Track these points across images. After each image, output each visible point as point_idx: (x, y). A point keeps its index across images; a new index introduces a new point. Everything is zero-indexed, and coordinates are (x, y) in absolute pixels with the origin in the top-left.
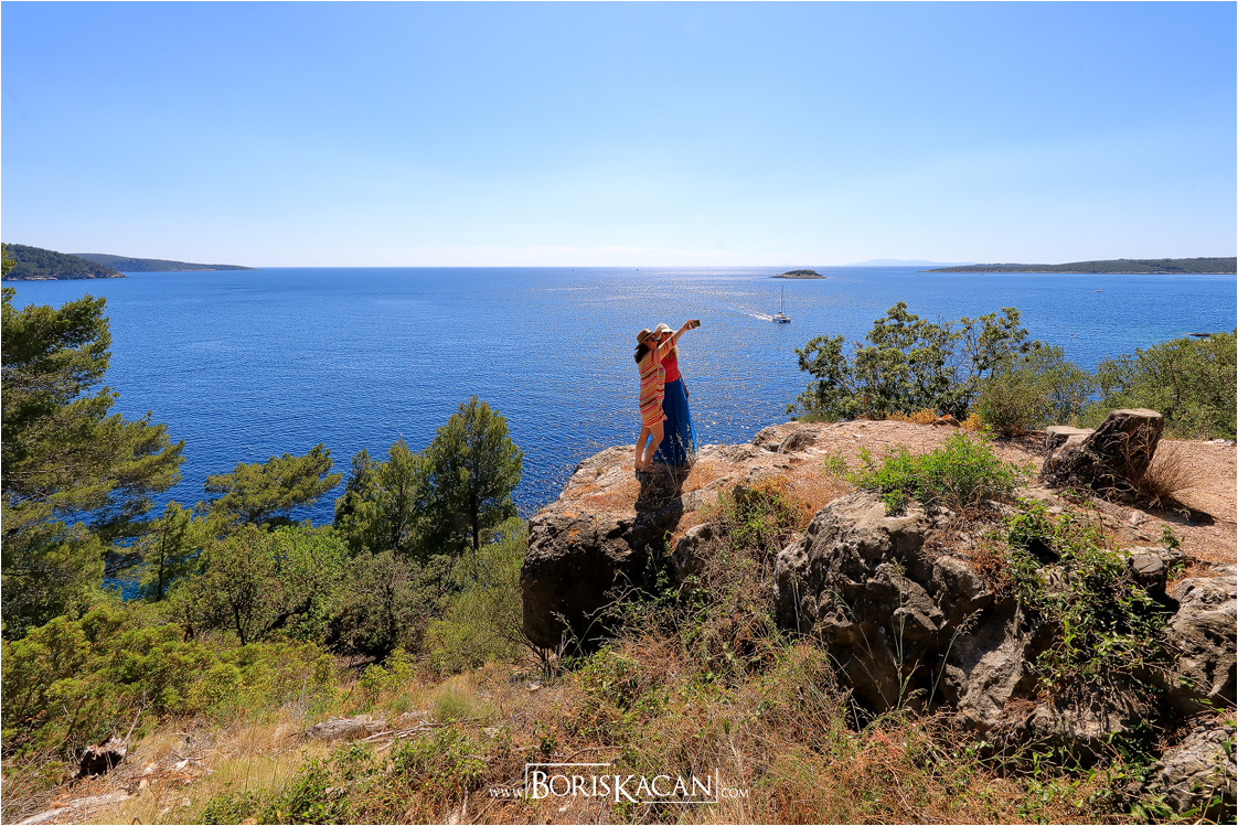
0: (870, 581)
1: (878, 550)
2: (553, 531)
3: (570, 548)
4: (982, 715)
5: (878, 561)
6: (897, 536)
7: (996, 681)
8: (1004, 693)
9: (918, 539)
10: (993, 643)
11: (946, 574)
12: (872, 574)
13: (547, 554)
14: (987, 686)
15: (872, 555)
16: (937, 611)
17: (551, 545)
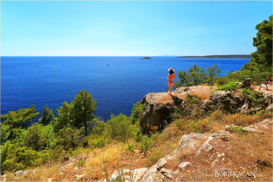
0: (226, 100)
1: (226, 96)
2: (157, 105)
3: (161, 107)
4: (244, 112)
5: (226, 98)
6: (228, 94)
7: (245, 108)
8: (246, 109)
9: (231, 94)
10: (243, 104)
11: (236, 98)
12: (226, 99)
13: (158, 108)
14: (244, 109)
15: (225, 97)
16: (235, 102)
17: (158, 107)
